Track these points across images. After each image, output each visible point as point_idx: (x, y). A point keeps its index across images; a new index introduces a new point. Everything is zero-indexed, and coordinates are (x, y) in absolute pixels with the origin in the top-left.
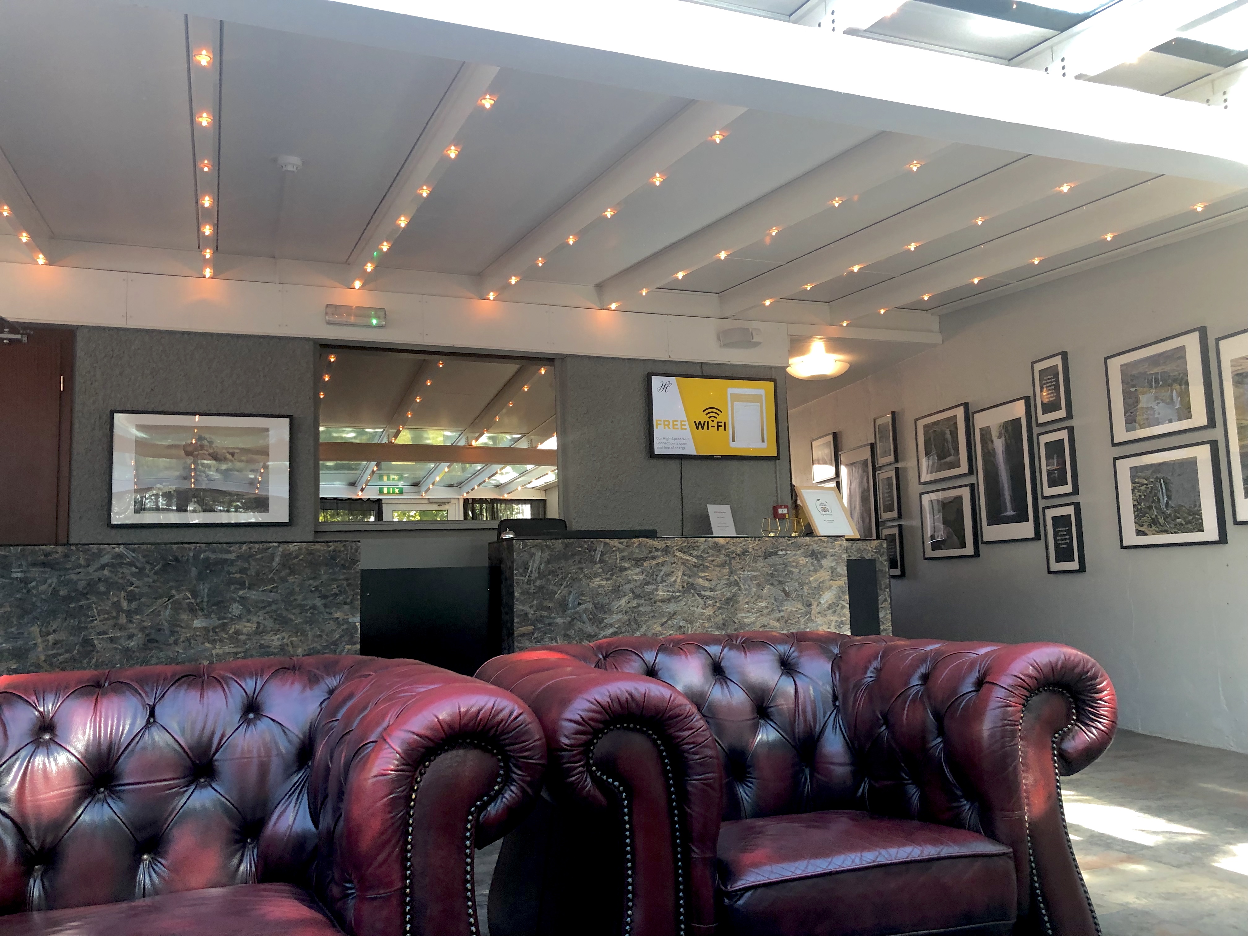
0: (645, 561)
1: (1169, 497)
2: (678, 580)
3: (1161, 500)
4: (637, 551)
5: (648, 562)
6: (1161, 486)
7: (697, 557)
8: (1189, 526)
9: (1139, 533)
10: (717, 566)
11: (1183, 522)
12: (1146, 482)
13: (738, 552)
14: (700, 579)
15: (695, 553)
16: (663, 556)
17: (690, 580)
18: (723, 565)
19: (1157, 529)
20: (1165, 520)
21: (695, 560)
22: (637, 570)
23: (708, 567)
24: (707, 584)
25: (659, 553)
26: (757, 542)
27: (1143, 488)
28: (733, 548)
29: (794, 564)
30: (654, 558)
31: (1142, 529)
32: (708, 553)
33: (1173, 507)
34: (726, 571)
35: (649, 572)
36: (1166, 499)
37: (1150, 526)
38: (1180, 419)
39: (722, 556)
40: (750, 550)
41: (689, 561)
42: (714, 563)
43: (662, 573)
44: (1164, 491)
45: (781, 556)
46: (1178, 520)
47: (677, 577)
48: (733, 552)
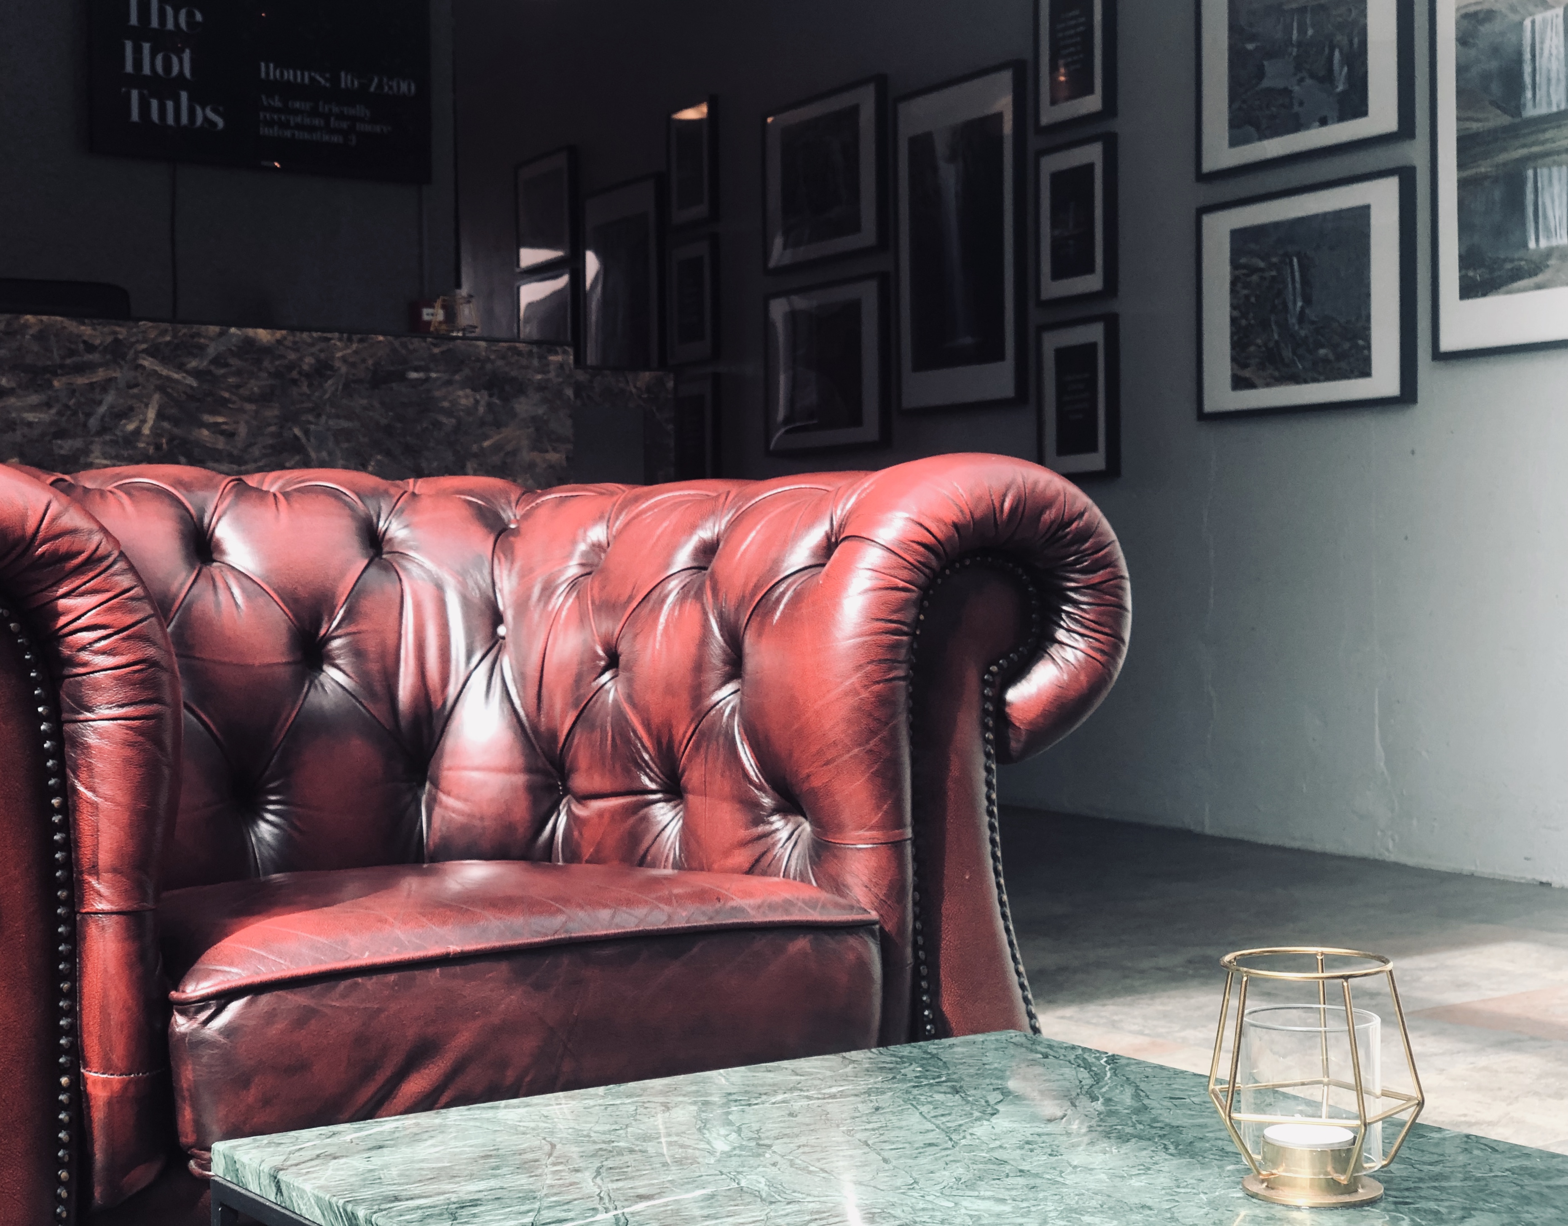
0: (55, 374)
1: (1308, 301)
2: (146, 431)
3: (1290, 305)
4: (36, 348)
5: (64, 379)
6: (1293, 272)
7: (196, 374)
8: (1343, 365)
9: (1239, 383)
10: (249, 400)
11: (1331, 357)
12: (1262, 264)
13: (306, 367)
14: (205, 432)
15: (193, 364)
16: (106, 365)
17: (176, 431)
18: (264, 398)
19: (1277, 374)
20: (1294, 353)
21: (192, 382)
22: (34, 399)
23: (227, 401)
24: (221, 443)
25: (95, 357)
26: (355, 346)
27: (1255, 278)
28: (292, 356)
29: (446, 404)
30: (81, 369)
31: (1247, 373)
32: (227, 365)
33: (1313, 323)
34: (272, 412)
35: (67, 407)
36: (1299, 304)
37: (1262, 366)
38: (1342, 118)
39: (264, 375)
40: (337, 364)
41: (177, 381)
42: (242, 391)
43: (102, 409)
44: (1298, 285)
45: (415, 383)
46: (1322, 352)
47: (144, 421)
48: (291, 367)
